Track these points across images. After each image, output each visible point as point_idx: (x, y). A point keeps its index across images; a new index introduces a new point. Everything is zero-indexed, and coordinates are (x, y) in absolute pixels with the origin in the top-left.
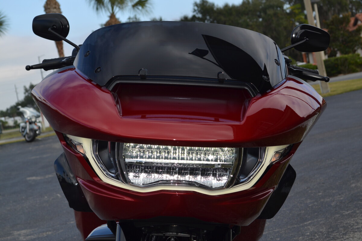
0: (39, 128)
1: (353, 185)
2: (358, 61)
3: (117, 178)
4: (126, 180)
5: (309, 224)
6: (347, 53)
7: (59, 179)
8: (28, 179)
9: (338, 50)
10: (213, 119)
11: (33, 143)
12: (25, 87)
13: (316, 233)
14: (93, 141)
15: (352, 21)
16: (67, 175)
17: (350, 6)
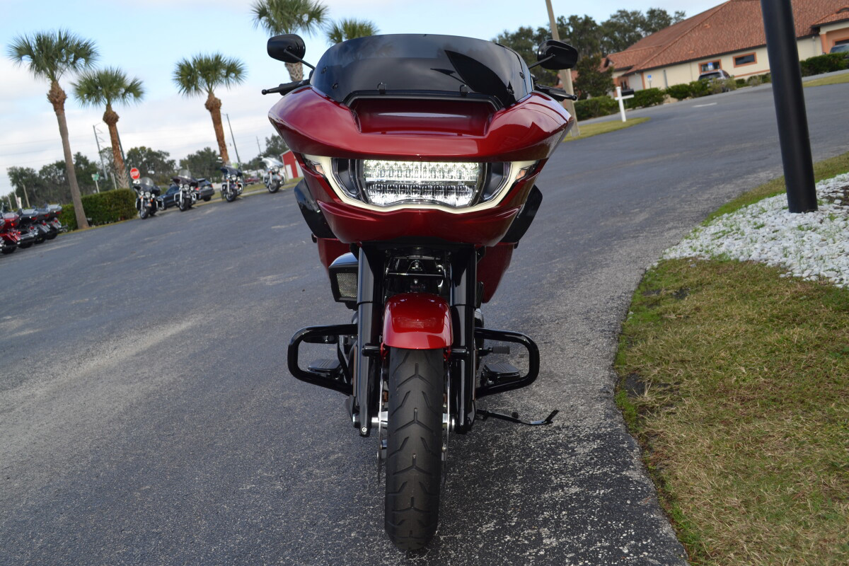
0: (283, 178)
1: (603, 224)
2: (609, 103)
3: (358, 198)
4: (367, 201)
5: (557, 262)
6: (597, 95)
7: (300, 206)
8: (273, 227)
9: (589, 92)
10: (456, 134)
11: (277, 194)
12: (267, 138)
13: (564, 270)
14: (332, 159)
15: (603, 61)
16: (308, 202)
17: (601, 47)
